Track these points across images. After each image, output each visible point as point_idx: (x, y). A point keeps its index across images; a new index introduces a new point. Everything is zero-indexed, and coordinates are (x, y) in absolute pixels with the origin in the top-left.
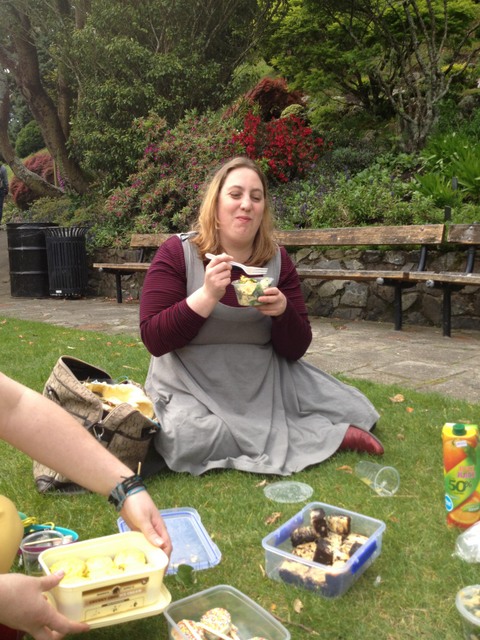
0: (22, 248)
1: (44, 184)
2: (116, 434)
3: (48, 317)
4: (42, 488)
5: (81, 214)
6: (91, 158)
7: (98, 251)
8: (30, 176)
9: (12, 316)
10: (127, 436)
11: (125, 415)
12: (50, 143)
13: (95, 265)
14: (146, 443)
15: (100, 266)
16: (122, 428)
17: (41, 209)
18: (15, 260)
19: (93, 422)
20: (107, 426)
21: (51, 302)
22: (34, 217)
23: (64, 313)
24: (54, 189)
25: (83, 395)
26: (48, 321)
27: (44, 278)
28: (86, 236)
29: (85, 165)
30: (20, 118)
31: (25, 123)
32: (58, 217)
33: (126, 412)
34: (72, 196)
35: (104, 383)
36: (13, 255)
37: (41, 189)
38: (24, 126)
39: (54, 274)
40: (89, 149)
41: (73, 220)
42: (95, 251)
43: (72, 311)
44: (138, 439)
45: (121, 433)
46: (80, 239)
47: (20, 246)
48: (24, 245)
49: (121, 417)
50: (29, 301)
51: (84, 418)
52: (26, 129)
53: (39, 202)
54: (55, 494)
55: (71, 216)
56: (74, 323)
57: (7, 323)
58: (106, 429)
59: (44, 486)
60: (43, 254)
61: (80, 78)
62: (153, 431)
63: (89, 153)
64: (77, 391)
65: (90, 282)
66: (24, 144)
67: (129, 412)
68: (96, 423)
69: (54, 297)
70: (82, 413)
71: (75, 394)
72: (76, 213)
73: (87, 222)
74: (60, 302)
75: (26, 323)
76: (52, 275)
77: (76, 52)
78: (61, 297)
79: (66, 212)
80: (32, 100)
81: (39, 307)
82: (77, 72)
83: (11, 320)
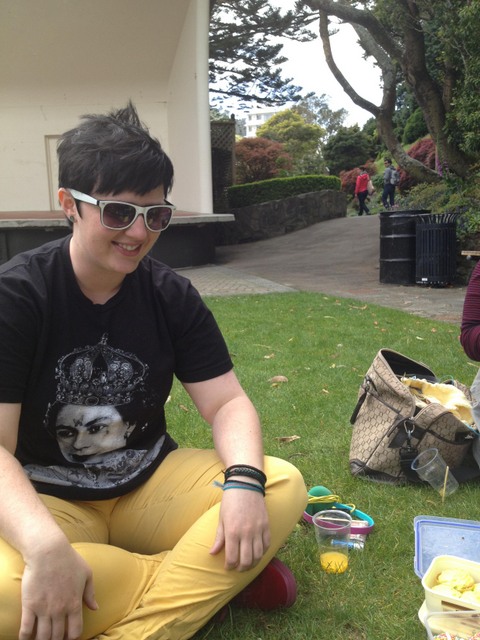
0: (392, 236)
1: (424, 171)
2: (428, 433)
3: (409, 305)
4: (354, 470)
5: (456, 199)
6: (471, 139)
7: (470, 238)
8: (411, 163)
9: (375, 303)
10: (439, 437)
11: (437, 415)
12: (432, 128)
13: (463, 253)
14: (462, 447)
15: (468, 254)
16: (434, 428)
17: (417, 196)
18: (386, 247)
19: (405, 416)
20: (418, 423)
21: (416, 289)
22: (410, 204)
23: (424, 301)
24: (434, 174)
25: (396, 390)
26: (407, 309)
27: (412, 265)
28: (459, 222)
29: (466, 147)
30: (410, 103)
31: (415, 108)
32: (433, 204)
33: (438, 412)
34: (449, 181)
35: (424, 380)
36: (384, 242)
37: (420, 175)
38: (413, 112)
39: (421, 261)
40: (470, 130)
41: (448, 206)
42: (467, 237)
43: (434, 300)
44: (450, 442)
45: (433, 433)
46: (452, 225)
47: (391, 234)
48: (395, 233)
49: (433, 417)
50: (395, 288)
51: (398, 412)
52: (416, 114)
53: (416, 188)
54: (365, 479)
55: (446, 201)
56: (432, 312)
57: (368, 309)
58: (416, 426)
59: (356, 469)
60: (412, 241)
61: (466, 56)
62: (469, 437)
63: (470, 135)
64: (391, 384)
65: (458, 270)
66: (412, 129)
67: (441, 412)
68: (407, 419)
69: (420, 285)
70: (396, 407)
71: (390, 387)
72: (452, 197)
73: (461, 207)
74: (425, 290)
75: (384, 309)
76: (420, 262)
77: (462, 31)
78: (427, 285)
79: (442, 197)
80: (417, 86)
81: (402, 294)
82: (463, 51)
83: (371, 306)
